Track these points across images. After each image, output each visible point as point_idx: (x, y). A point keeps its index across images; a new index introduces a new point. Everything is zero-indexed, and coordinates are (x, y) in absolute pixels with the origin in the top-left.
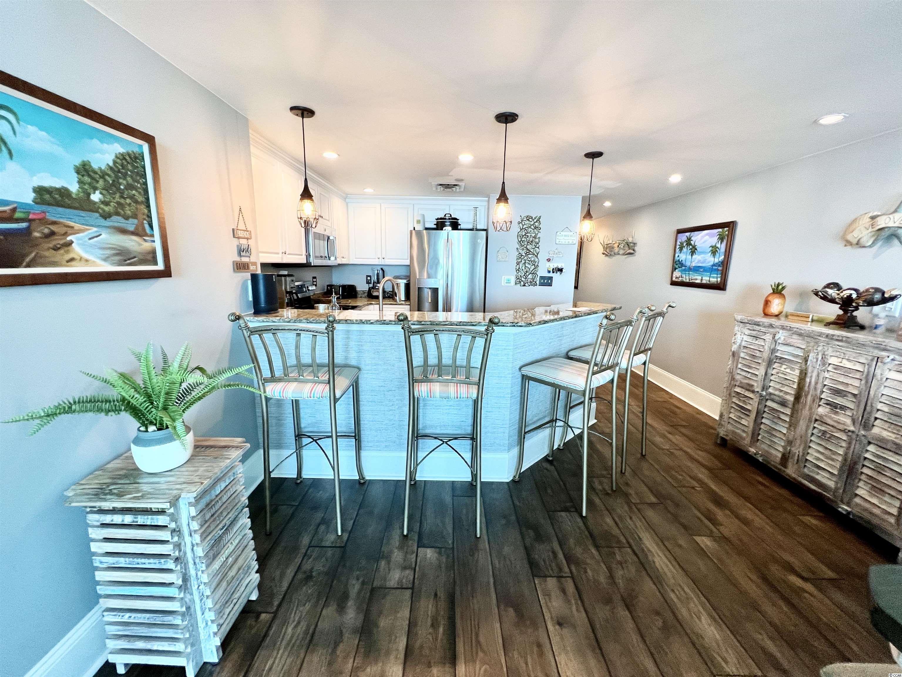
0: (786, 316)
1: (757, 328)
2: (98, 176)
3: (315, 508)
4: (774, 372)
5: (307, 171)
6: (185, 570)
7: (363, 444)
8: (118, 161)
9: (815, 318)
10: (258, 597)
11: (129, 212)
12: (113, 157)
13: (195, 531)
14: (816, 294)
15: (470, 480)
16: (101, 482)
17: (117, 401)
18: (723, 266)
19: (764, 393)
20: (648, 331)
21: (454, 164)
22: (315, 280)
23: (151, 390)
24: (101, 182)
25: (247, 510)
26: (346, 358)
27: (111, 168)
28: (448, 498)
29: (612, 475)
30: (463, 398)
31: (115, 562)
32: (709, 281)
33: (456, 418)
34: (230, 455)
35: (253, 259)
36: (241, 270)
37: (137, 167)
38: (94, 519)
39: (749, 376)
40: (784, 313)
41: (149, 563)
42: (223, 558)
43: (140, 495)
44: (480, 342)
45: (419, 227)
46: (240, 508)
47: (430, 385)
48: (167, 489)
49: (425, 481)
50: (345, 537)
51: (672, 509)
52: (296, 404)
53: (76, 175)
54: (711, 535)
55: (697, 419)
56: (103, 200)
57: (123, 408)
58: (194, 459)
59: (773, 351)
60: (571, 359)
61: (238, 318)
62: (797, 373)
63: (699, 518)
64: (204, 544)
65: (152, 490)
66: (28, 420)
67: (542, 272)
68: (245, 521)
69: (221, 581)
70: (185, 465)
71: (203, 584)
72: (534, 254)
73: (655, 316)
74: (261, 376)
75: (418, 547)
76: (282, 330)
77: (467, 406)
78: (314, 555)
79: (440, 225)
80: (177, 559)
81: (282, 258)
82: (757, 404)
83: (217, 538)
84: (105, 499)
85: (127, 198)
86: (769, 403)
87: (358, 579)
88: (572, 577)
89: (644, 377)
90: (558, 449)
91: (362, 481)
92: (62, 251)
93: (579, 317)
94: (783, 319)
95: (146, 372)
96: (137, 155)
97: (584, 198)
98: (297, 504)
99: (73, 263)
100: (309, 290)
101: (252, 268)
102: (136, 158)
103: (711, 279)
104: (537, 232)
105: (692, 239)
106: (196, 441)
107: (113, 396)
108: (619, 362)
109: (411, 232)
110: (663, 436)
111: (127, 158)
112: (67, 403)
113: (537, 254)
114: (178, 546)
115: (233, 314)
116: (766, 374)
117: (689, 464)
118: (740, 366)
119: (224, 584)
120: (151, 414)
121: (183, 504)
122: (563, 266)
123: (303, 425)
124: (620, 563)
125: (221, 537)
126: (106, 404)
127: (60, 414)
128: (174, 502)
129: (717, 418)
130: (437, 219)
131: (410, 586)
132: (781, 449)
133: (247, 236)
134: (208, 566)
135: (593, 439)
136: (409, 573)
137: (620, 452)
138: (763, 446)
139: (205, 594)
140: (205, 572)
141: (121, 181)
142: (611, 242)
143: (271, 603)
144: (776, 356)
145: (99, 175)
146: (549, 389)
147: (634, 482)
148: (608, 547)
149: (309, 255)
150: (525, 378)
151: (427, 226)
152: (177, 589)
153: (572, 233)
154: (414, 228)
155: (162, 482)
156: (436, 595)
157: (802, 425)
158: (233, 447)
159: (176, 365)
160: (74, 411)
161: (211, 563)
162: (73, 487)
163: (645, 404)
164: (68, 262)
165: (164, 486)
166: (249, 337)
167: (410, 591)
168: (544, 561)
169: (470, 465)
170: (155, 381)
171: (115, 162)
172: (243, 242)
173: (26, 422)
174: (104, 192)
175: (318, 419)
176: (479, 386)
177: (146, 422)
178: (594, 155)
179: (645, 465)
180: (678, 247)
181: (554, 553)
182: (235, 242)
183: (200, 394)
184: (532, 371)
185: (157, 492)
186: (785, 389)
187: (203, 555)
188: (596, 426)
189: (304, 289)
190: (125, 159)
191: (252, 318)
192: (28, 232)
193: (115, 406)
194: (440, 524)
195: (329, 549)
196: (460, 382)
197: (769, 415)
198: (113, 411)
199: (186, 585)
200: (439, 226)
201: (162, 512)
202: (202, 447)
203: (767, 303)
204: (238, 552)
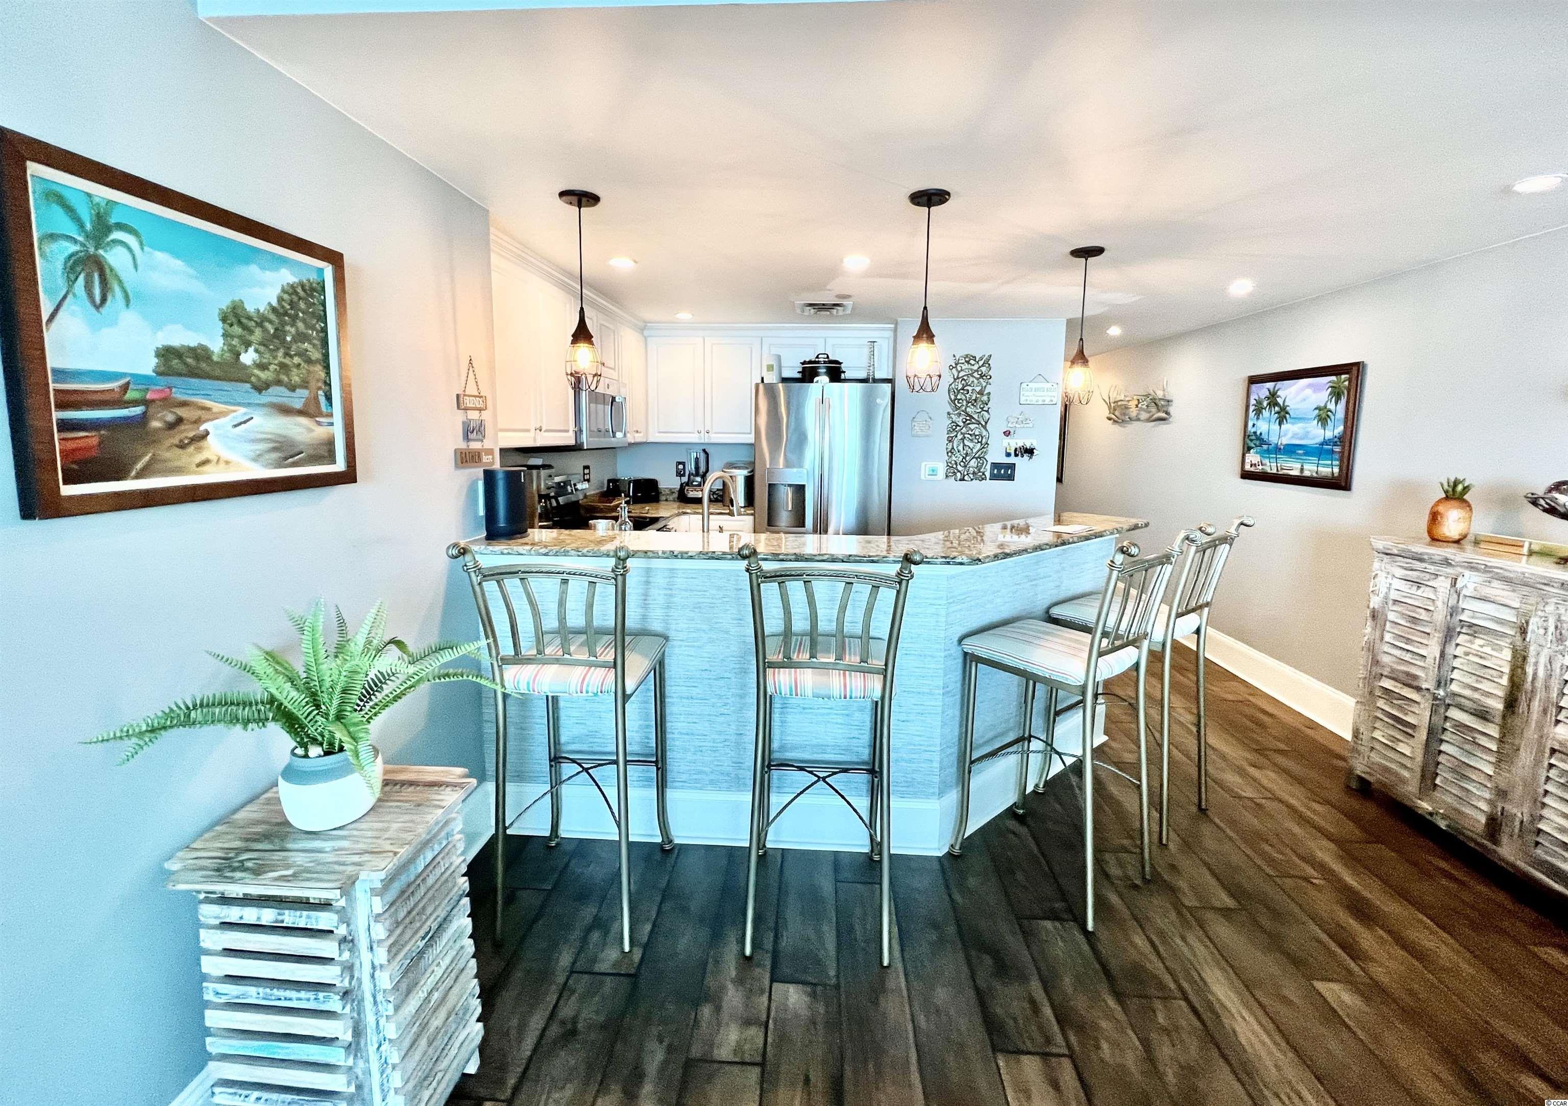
0: (1476, 542)
1: (1418, 565)
2: (253, 324)
3: (583, 896)
4: (1459, 651)
5: (584, 290)
6: (359, 1014)
7: (670, 777)
8: (286, 297)
9: (1535, 547)
10: (479, 1069)
11: (297, 379)
12: (277, 291)
13: (380, 942)
14: (1535, 502)
15: (866, 850)
16: (226, 845)
17: (262, 703)
18: (1343, 447)
19: (1441, 693)
20: (1202, 571)
21: (833, 271)
22: (587, 471)
23: (317, 683)
24: (258, 333)
25: (466, 901)
26: (644, 617)
27: (274, 310)
28: (827, 886)
29: (1142, 849)
30: (856, 698)
31: (240, 993)
32: (1317, 473)
33: (841, 731)
34: (442, 800)
35: (487, 444)
36: (469, 464)
37: (314, 304)
38: (211, 913)
39: (1408, 657)
40: (1471, 537)
41: (299, 999)
42: (423, 992)
43: (290, 872)
44: (887, 596)
45: (771, 378)
46: (455, 898)
47: (796, 672)
48: (336, 863)
49: (783, 849)
50: (637, 956)
51: (1265, 921)
52: (553, 703)
53: (220, 324)
54: (1349, 980)
55: (1306, 738)
56: (258, 362)
57: (271, 715)
58: (380, 807)
59: (1454, 611)
60: (1056, 621)
61: (464, 552)
62: (1507, 654)
63: (1319, 941)
64: (391, 967)
65: (312, 864)
66: (121, 738)
67: (996, 455)
68: (463, 923)
69: (418, 1036)
70: (367, 818)
71: (387, 1041)
72: (979, 423)
73: (1214, 544)
74: (498, 654)
75: (772, 981)
76: (536, 572)
77: (861, 710)
78: (580, 989)
79: (808, 374)
80: (346, 994)
81: (535, 440)
82: (1428, 714)
83: (414, 954)
84: (232, 878)
85: (295, 355)
86: (1454, 713)
87: (661, 1042)
88: (1071, 1056)
89: (1197, 653)
90: (1034, 791)
91: (667, 847)
92: (191, 449)
93: (1069, 543)
94: (1469, 547)
95: (311, 651)
96: (314, 285)
97: (1070, 322)
98: (550, 888)
99: (206, 468)
100: (576, 490)
101: (485, 459)
102: (313, 290)
103: (1320, 469)
104: (984, 384)
105: (1279, 393)
106: (386, 772)
107: (255, 694)
108: (1149, 630)
109: (757, 386)
110: (1241, 772)
111: (299, 290)
112: (183, 707)
113: (986, 423)
114: (349, 968)
115: (455, 545)
116: (1443, 654)
117: (1297, 830)
118: (1388, 637)
119: (423, 1042)
120: (315, 727)
121: (360, 890)
122: (1035, 445)
123: (563, 739)
124: (1165, 1031)
125: (421, 953)
126: (244, 709)
127: (171, 727)
128: (347, 887)
129: (1348, 736)
130: (803, 363)
131: (758, 1059)
132: (1484, 806)
133: (481, 405)
134: (397, 1008)
135: (1103, 775)
136: (755, 1033)
137: (1156, 803)
138: (1449, 799)
139: (390, 1061)
140: (393, 1020)
141: (288, 328)
142: (1122, 397)
143: (501, 1082)
144: (1461, 621)
145: (255, 321)
146: (1015, 680)
147: (1186, 863)
148: (1141, 996)
149: (581, 431)
150: (970, 660)
151: (787, 374)
152: (343, 1050)
153: (1049, 385)
154: (762, 379)
155: (328, 849)
156: (807, 1080)
157: (1525, 758)
158: (447, 785)
159: (360, 640)
160: (194, 723)
161: (403, 1001)
162: (180, 854)
163: (1202, 709)
164: (198, 465)
165: (330, 858)
166: (480, 584)
167: (757, 1070)
168: (1015, 1020)
169: (867, 822)
170: (324, 667)
171: (280, 300)
172: (473, 415)
173: (119, 741)
174: (262, 348)
175: (590, 729)
176: (885, 677)
177: (306, 740)
178: (1087, 253)
179: (1206, 830)
180: (1252, 408)
181: (1033, 1002)
182: (460, 417)
183: (399, 691)
184: (981, 646)
185: (319, 868)
186: (1485, 686)
187: (390, 987)
188: (1106, 749)
189: (569, 487)
190: (296, 293)
191: (483, 547)
192: (143, 419)
193: (259, 711)
194: (813, 936)
195: (608, 979)
196: (853, 668)
197: (1455, 737)
198: (254, 720)
199: (358, 1043)
200: (807, 377)
201: (325, 905)
202: (395, 783)
203: (1434, 517)
204: (449, 982)
